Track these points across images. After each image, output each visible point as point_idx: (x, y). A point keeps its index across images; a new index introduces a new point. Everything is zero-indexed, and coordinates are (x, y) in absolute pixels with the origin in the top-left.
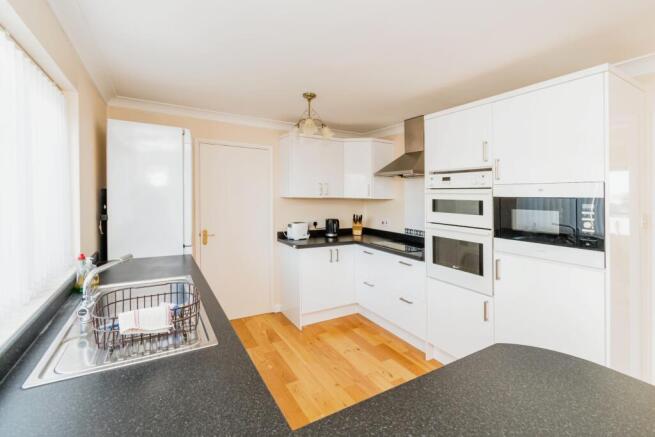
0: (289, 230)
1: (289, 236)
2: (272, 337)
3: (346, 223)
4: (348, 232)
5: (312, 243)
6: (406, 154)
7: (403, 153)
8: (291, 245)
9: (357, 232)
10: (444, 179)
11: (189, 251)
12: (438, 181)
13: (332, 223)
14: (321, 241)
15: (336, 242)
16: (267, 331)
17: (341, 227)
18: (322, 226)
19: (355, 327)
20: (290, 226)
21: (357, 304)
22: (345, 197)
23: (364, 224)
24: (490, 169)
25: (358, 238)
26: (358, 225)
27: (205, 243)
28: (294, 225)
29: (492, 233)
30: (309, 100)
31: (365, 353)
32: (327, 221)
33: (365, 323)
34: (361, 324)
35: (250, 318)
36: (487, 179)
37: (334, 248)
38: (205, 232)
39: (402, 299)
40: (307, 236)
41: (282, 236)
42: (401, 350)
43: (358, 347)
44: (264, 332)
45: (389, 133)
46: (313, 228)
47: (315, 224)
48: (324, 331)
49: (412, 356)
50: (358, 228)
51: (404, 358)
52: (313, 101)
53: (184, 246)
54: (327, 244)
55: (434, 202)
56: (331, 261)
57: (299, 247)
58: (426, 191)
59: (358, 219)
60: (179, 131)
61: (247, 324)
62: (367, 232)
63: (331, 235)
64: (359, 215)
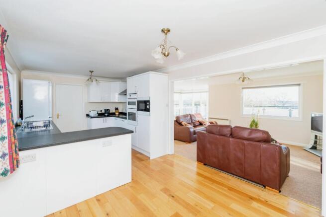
1: (90, 115)
4: (113, 114)
5: (98, 117)
8: (91, 118)
9: (117, 114)
11: (51, 119)
13: (107, 111)
17: (111, 112)
18: (103, 112)
20: (90, 112)
24: (136, 94)
26: (117, 111)
27: (58, 118)
29: (137, 110)
30: (91, 73)
32: (105, 110)
38: (58, 114)
41: (88, 115)
46: (100, 112)
59: (117, 109)
62: (121, 113)
63: (106, 114)
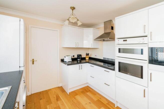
0: (65, 59)
1: (65, 60)
2: (58, 99)
3: (84, 56)
4: (84, 59)
5: (73, 63)
6: (105, 33)
7: (104, 33)
8: (66, 64)
9: (87, 59)
10: (124, 41)
11: (22, 69)
12: (121, 41)
14: (76, 62)
15: (80, 62)
16: (56, 96)
17: (82, 57)
18: (76, 57)
19: (87, 92)
20: (65, 57)
21: (88, 83)
22: (84, 47)
23: (90, 56)
24: (146, 36)
25: (87, 61)
26: (88, 56)
28: (66, 57)
29: (148, 62)
30: (73, 10)
31: (93, 105)
32: (78, 55)
33: (91, 90)
34: (90, 90)
35: (50, 90)
36: (145, 40)
37: (80, 65)
38: (33, 59)
39: (105, 84)
40: (71, 61)
41: (62, 61)
42: (105, 102)
43: (90, 102)
44: (55, 96)
45: (98, 27)
46: (73, 58)
47: (74, 56)
48: (77, 95)
49: (109, 105)
50: (87, 57)
51: (107, 106)
52: (74, 10)
53: (20, 67)
54: (78, 63)
55: (119, 49)
56: (79, 69)
57: (68, 65)
58: (116, 45)
59: (87, 55)
60: (18, 19)
61: (49, 92)
62: (90, 58)
63: (79, 60)
64: (88, 53)
